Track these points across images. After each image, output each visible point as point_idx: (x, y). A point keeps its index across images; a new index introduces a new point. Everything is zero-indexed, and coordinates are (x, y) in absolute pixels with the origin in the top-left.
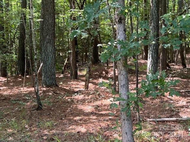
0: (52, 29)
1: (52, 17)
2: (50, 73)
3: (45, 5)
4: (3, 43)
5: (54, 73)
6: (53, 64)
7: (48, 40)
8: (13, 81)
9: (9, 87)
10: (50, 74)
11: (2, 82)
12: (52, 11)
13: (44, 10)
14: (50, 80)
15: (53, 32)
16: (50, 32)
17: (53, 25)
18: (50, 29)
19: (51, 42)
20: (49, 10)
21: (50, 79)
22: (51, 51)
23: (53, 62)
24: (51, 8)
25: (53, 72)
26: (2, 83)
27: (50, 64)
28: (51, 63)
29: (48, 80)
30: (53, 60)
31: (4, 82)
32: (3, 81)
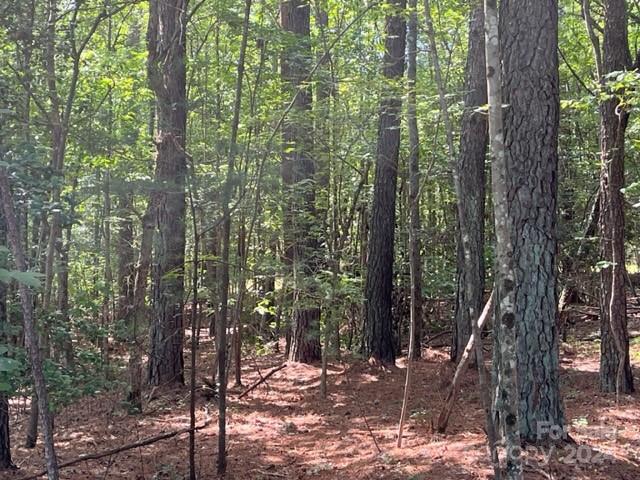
0: (546, 154)
1: (548, 98)
2: (535, 375)
3: (511, 38)
4: (308, 227)
5: (552, 373)
6: (547, 329)
7: (524, 210)
8: (344, 382)
9: (333, 417)
10: (531, 378)
11: (302, 384)
12: (548, 67)
13: (506, 63)
14: (534, 406)
15: (549, 171)
16: (535, 173)
17: (548, 138)
18: (538, 156)
19: (541, 220)
20: (534, 65)
21: (535, 402)
22: (537, 263)
23: (547, 320)
24: (543, 53)
25: (548, 368)
26: (302, 391)
27: (532, 328)
28: (537, 325)
29: (524, 408)
30: (546, 307)
31: (308, 383)
32: (306, 379)
